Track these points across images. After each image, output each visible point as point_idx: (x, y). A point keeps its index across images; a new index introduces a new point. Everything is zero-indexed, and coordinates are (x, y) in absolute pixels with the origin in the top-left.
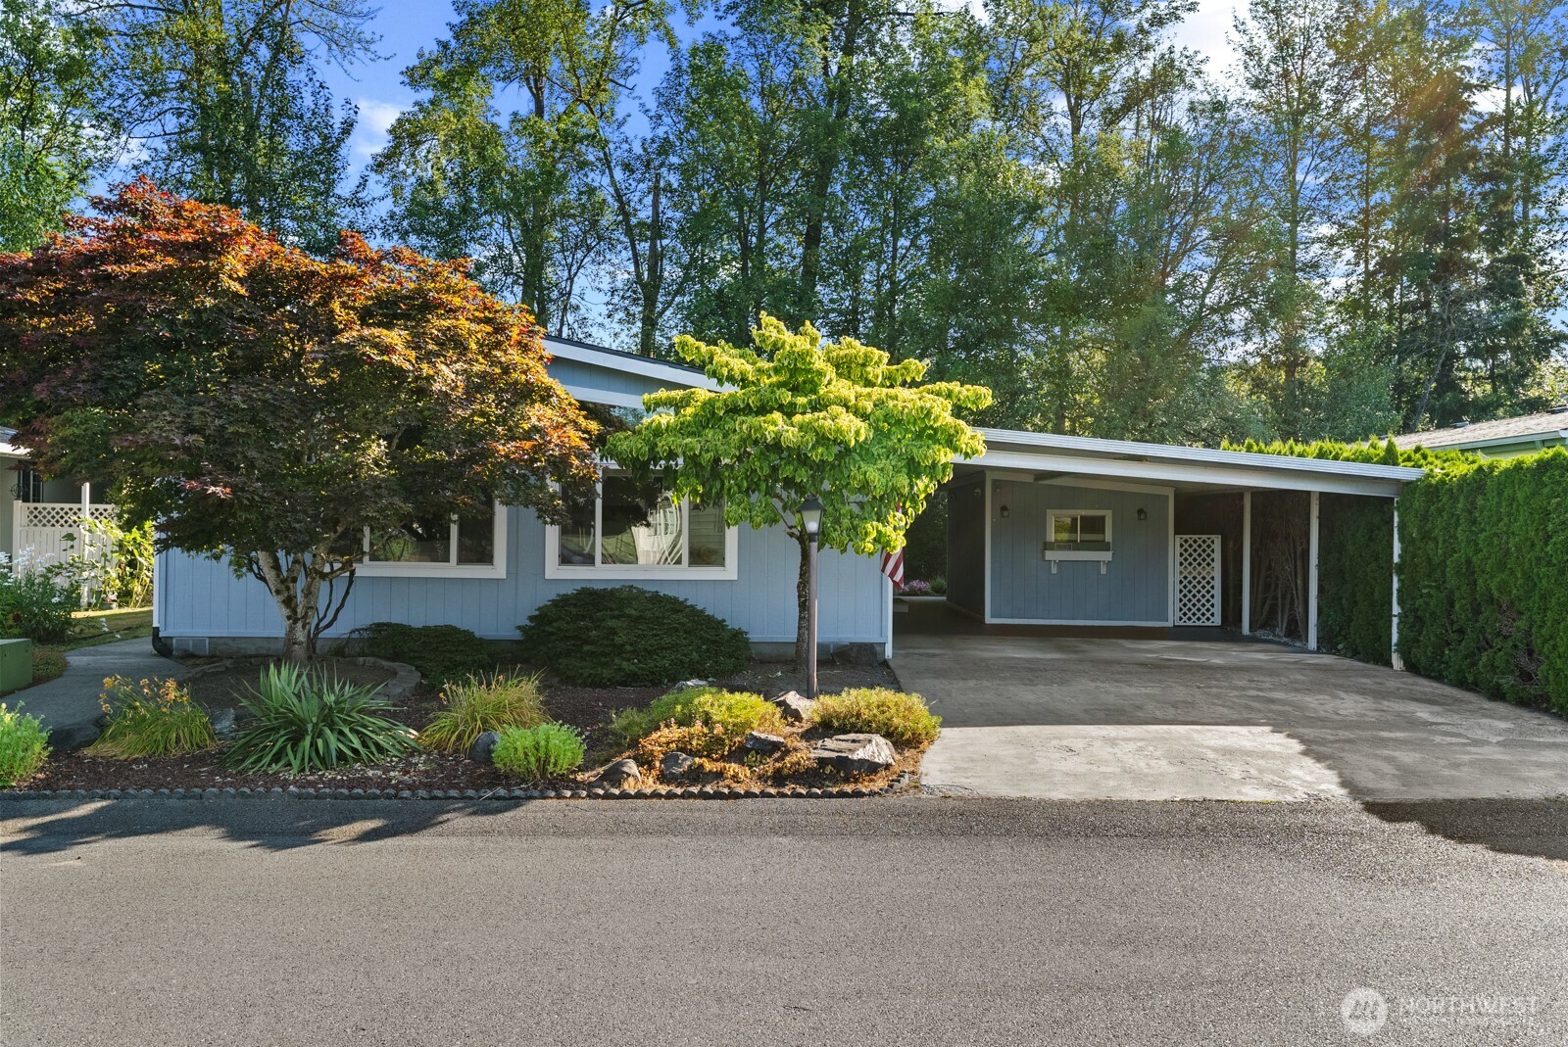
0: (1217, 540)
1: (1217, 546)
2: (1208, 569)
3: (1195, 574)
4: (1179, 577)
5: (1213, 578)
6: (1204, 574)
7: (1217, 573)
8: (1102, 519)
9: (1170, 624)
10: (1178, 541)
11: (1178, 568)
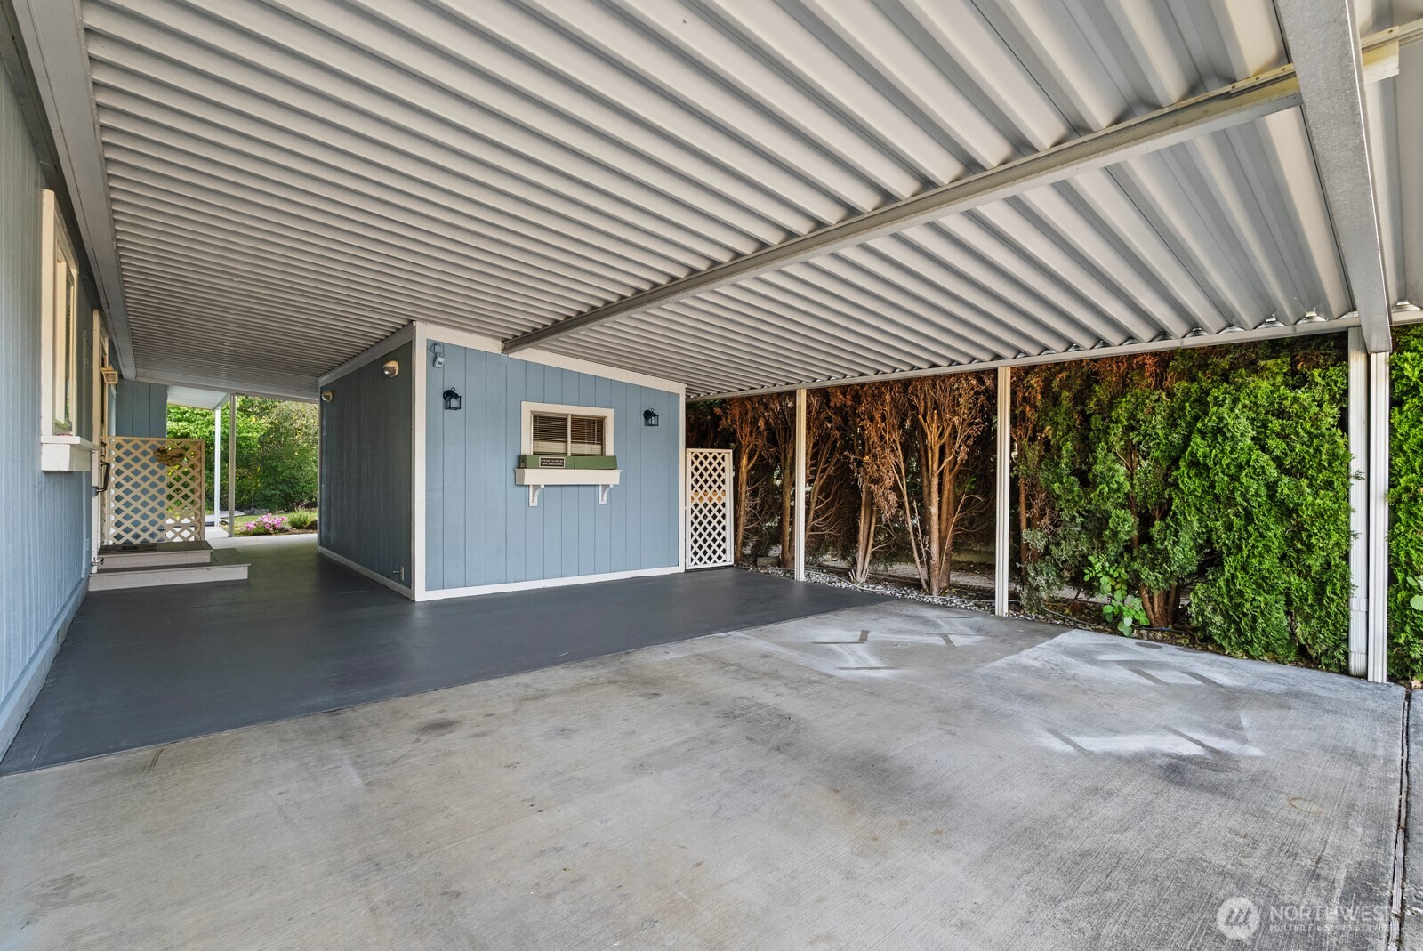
0: (728, 454)
1: (728, 464)
2: (719, 493)
3: (706, 500)
4: (690, 505)
5: (724, 505)
6: (715, 500)
7: (729, 499)
8: (600, 422)
9: (681, 569)
10: (690, 457)
11: (690, 493)
